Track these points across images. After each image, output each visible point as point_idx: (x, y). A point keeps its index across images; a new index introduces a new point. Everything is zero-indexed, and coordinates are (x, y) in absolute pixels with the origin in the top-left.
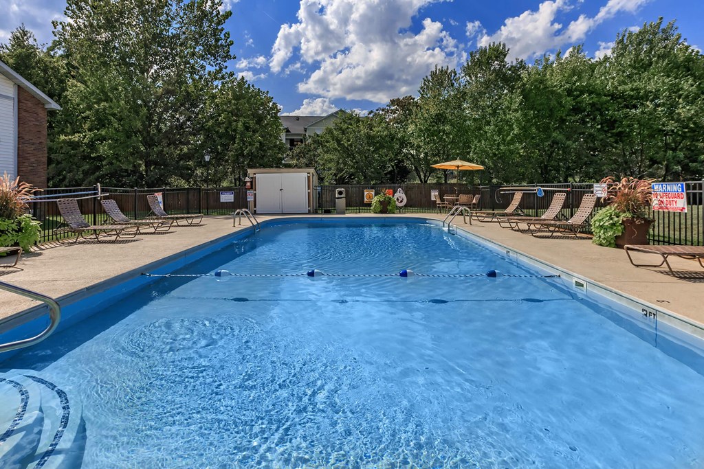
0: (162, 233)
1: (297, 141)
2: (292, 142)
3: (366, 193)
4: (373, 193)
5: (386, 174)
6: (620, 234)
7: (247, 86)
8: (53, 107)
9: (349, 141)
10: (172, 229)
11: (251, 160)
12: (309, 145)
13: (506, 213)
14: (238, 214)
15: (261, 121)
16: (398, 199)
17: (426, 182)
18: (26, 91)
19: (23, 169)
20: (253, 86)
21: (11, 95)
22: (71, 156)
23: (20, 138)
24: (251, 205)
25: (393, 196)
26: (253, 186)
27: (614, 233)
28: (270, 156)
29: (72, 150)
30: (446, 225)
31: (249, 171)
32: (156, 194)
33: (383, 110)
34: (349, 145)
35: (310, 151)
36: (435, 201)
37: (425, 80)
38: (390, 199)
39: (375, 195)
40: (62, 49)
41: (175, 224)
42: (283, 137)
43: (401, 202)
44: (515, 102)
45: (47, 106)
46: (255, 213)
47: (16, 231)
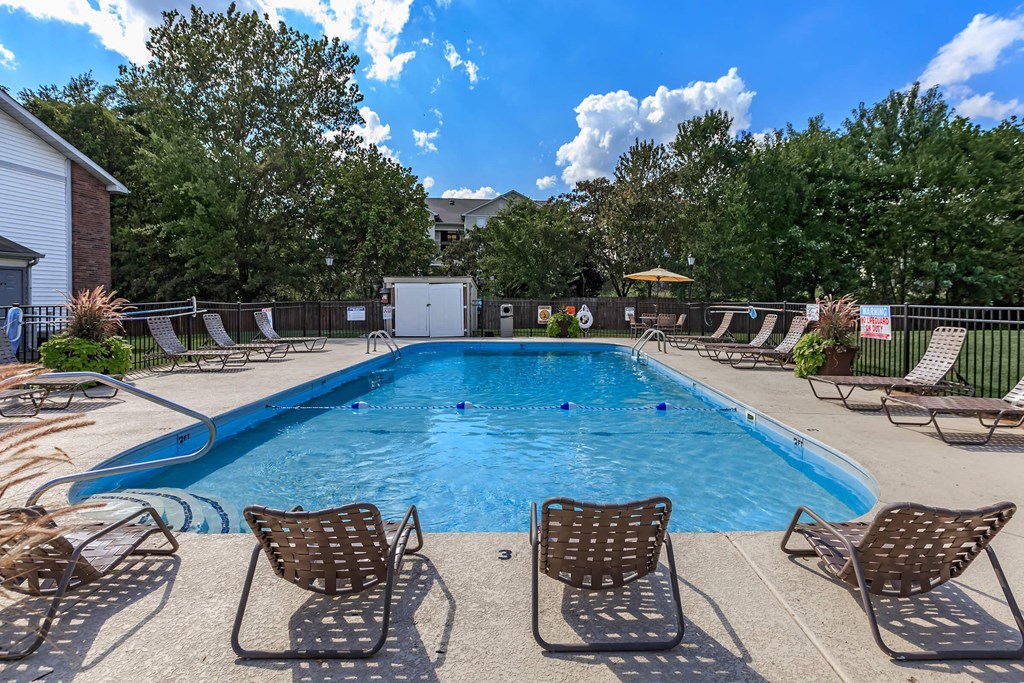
0: (275, 361)
1: (451, 234)
2: (444, 235)
3: (540, 311)
4: (550, 311)
5: (570, 285)
6: (821, 365)
7: (381, 160)
8: (118, 189)
9: (520, 239)
10: (288, 356)
11: (387, 263)
12: (467, 243)
13: (713, 339)
14: (373, 336)
15: (400, 209)
16: (581, 319)
17: (625, 295)
18: (82, 168)
19: (79, 274)
20: (390, 161)
21: (63, 175)
22: (138, 256)
23: (75, 232)
24: (389, 324)
25: (575, 315)
26: (390, 301)
27: (815, 363)
28: (414, 258)
29: (140, 245)
30: (636, 352)
31: (386, 279)
32: (264, 310)
33: (568, 197)
34: (519, 244)
35: (467, 250)
36: (629, 322)
37: (622, 159)
38: (571, 318)
39: (552, 314)
40: (117, 99)
41: (291, 349)
42: (432, 232)
43: (586, 322)
44: (738, 191)
45: (110, 189)
46: (393, 335)
47: (106, 356)
